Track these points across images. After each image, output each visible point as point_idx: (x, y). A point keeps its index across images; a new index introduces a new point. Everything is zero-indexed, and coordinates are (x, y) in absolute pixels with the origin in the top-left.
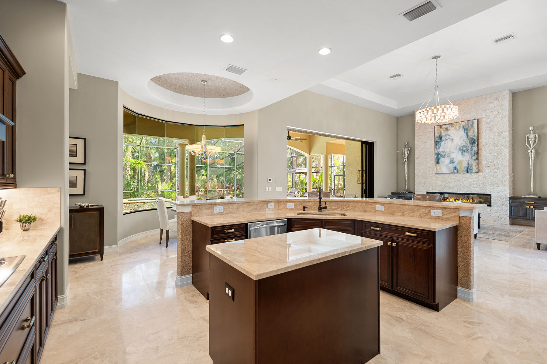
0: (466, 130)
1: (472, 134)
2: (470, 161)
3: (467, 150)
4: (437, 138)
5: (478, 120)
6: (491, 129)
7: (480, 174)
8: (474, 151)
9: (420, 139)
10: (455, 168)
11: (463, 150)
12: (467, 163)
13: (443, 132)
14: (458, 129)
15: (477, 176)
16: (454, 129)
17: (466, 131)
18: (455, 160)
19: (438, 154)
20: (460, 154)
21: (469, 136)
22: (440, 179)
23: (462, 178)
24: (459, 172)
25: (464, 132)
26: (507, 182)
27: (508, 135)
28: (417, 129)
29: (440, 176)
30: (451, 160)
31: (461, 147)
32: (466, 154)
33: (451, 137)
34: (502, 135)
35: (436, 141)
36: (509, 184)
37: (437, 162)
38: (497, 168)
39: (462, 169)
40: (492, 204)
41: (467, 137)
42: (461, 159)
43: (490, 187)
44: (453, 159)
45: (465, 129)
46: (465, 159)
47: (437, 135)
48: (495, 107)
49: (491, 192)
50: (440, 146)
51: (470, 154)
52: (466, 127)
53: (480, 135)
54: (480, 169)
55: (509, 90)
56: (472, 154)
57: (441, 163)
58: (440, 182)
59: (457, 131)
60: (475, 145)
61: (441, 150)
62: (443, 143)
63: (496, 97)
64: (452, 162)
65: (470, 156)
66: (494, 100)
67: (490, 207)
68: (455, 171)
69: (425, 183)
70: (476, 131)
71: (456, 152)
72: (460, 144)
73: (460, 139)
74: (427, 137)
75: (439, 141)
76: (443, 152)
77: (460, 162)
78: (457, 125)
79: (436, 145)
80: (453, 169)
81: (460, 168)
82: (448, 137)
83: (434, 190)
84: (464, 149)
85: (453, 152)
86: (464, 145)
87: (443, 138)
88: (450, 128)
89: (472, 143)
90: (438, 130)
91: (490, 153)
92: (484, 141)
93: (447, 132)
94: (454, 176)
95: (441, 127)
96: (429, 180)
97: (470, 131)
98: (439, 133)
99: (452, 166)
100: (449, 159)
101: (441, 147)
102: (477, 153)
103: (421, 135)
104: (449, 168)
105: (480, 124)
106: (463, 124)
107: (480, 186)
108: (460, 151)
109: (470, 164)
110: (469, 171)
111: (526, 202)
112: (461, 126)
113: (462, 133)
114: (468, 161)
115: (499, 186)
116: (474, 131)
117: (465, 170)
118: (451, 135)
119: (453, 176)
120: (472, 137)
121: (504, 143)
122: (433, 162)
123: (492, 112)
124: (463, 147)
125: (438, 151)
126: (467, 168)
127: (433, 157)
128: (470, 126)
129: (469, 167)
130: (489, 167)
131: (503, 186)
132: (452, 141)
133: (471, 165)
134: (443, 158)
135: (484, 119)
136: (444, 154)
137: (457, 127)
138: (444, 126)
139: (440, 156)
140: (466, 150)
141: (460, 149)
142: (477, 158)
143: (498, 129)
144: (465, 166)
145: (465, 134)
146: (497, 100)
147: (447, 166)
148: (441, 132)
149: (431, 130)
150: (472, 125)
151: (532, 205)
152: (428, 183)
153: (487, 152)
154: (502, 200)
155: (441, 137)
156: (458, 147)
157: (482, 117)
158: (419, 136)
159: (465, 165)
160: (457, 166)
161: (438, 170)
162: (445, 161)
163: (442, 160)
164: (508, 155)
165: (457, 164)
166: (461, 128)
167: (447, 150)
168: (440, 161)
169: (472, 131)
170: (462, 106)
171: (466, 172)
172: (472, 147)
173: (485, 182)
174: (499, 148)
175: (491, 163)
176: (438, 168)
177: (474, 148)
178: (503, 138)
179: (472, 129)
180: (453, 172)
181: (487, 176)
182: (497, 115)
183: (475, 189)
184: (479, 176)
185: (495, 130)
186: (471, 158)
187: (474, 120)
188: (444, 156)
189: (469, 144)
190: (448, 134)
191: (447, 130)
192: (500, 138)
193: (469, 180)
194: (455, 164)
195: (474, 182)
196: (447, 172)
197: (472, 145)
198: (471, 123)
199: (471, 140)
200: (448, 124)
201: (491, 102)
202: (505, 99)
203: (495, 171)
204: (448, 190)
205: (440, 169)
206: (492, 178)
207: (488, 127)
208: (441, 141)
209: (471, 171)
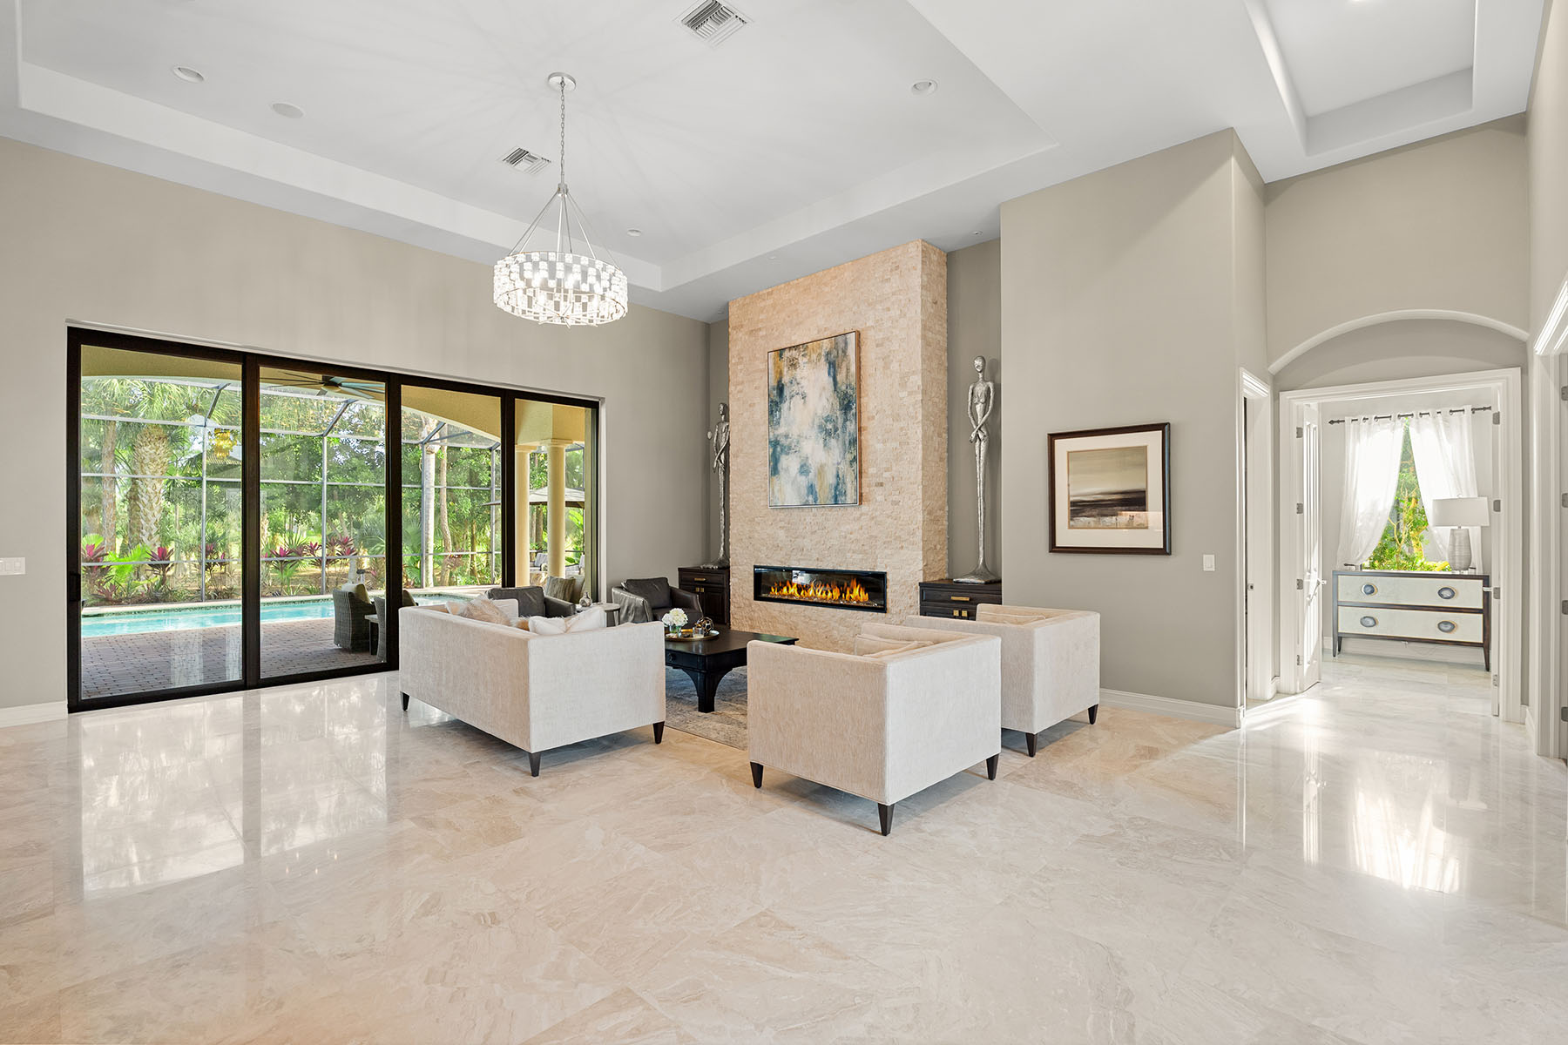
0: (833, 366)
1: (844, 381)
2: (840, 467)
3: (836, 430)
4: (774, 389)
5: (858, 334)
6: (886, 364)
7: (865, 508)
8: (850, 434)
9: (741, 396)
10: (811, 489)
11: (827, 430)
12: (835, 473)
13: (786, 369)
14: (817, 364)
15: (859, 513)
16: (809, 361)
17: (832, 370)
18: (810, 462)
19: (775, 444)
20: (821, 441)
21: (839, 385)
22: (782, 524)
23: (828, 520)
24: (819, 502)
25: (829, 374)
26: (919, 533)
27: (920, 383)
28: (733, 362)
29: (782, 515)
30: (802, 463)
31: (823, 421)
32: (833, 442)
33: (802, 387)
34: (907, 385)
35: (772, 402)
36: (923, 541)
37: (775, 468)
38: (898, 489)
39: (824, 492)
40: (889, 605)
41: (834, 388)
42: (824, 461)
43: (886, 551)
44: (807, 458)
45: (830, 363)
46: (830, 460)
47: (773, 383)
48: (894, 294)
49: (886, 567)
50: (780, 417)
51: (840, 442)
52: (832, 356)
53: (863, 383)
54: (863, 491)
55: (923, 240)
56: (845, 444)
57: (782, 473)
58: (782, 533)
59: (814, 368)
60: (850, 415)
61: (782, 430)
62: (785, 406)
63: (895, 263)
64: (804, 470)
65: (841, 450)
66: (891, 271)
67: (884, 614)
68: (811, 499)
69: (750, 538)
70: (853, 369)
71: (813, 437)
72: (819, 412)
73: (821, 395)
74: (756, 388)
75: (778, 400)
76: (787, 436)
77: (821, 471)
78: (813, 349)
79: (771, 413)
80: (806, 491)
81: (821, 487)
82: (795, 388)
83: (769, 561)
84: (830, 426)
85: (806, 438)
86: (829, 413)
87: (786, 392)
88: (801, 360)
89: (846, 409)
90: (774, 364)
91: (884, 442)
92: (871, 402)
93: (794, 372)
94: (811, 514)
95: (781, 356)
96: (758, 528)
97: (840, 368)
98: (778, 376)
99: (803, 481)
100: (799, 460)
101: (782, 421)
102: (855, 442)
103: (743, 382)
104: (799, 490)
105: (863, 348)
106: (826, 345)
107: (865, 548)
108: (821, 432)
109: (840, 476)
110: (839, 499)
111: (953, 598)
112: (823, 353)
113: (824, 375)
114: (836, 466)
115: (902, 547)
116: (848, 370)
117: (830, 496)
118: (804, 382)
119: (809, 516)
120: (844, 388)
121: (912, 408)
122: (767, 470)
123: (888, 309)
124: (827, 420)
125: (776, 433)
126: (836, 488)
127: (767, 451)
128: (840, 352)
129: (838, 484)
130: (881, 484)
131: (911, 547)
132: (805, 402)
133: (843, 479)
134: (787, 457)
135: (871, 333)
136: (788, 442)
137: (814, 356)
138: (787, 354)
139: (779, 449)
140: (833, 430)
141: (822, 428)
142: (855, 457)
143: (900, 365)
144: (831, 482)
145: (831, 379)
146: (898, 271)
147: (793, 482)
148: (781, 373)
149: (761, 366)
150: (844, 352)
151: (965, 609)
152: (756, 536)
153: (879, 437)
154: (909, 591)
155: (780, 389)
156: (817, 422)
157: (868, 325)
158: (738, 384)
159: (831, 480)
160: (814, 483)
161: (776, 494)
162: (789, 463)
163: (783, 461)
164: (920, 446)
165: (815, 476)
166: (823, 359)
167: (794, 432)
168: (779, 466)
169: (845, 370)
170: (826, 289)
171: (833, 500)
172: (846, 420)
173: (873, 534)
174: (902, 424)
175: (886, 475)
176: (776, 490)
177: (848, 423)
178: (910, 394)
179: (844, 364)
180: (807, 501)
181: (878, 513)
182: (897, 321)
183: (855, 556)
184: (861, 515)
185: (895, 366)
186: (844, 458)
187: (848, 336)
188: (787, 450)
189: (838, 413)
190: (796, 380)
191: (793, 365)
192: (904, 394)
193: (842, 529)
194: (811, 475)
195: (851, 533)
196: (796, 502)
197: (845, 414)
198: (842, 345)
199: (844, 399)
200: (796, 347)
201: (886, 277)
202: (915, 268)
203: (894, 498)
204: (799, 560)
205: (780, 490)
206: (890, 520)
207: (879, 358)
208: (781, 402)
209: (843, 498)
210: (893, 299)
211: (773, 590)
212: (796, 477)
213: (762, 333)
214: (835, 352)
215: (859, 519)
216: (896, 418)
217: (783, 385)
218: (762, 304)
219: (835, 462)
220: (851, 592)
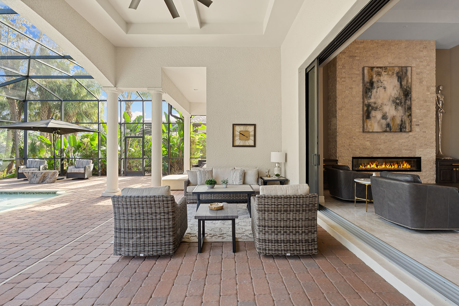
0: (400, 79)
1: (405, 84)
2: (403, 117)
4: (368, 83)
5: (411, 68)
6: (421, 82)
7: (410, 133)
8: (408, 105)
9: (344, 83)
10: (388, 125)
11: (397, 103)
12: (400, 119)
13: (374, 76)
14: (391, 76)
16: (388, 74)
17: (399, 80)
18: (388, 114)
19: (368, 105)
20: (394, 107)
21: (403, 86)
22: (368, 139)
23: (393, 138)
24: (392, 130)
25: (398, 81)
26: (434, 143)
28: (339, 67)
29: (369, 135)
30: (384, 115)
31: (395, 99)
32: (400, 108)
33: (384, 84)
34: (430, 90)
35: (367, 88)
37: (367, 115)
38: (425, 127)
39: (395, 127)
40: (422, 169)
41: (400, 87)
42: (395, 114)
43: (420, 149)
44: (386, 113)
45: (398, 77)
46: (398, 114)
47: (367, 79)
48: (424, 57)
49: (420, 155)
50: (371, 95)
51: (403, 108)
52: (400, 74)
53: (412, 87)
54: (412, 127)
56: (405, 109)
57: (372, 119)
58: (368, 143)
59: (390, 77)
60: (408, 98)
61: (372, 100)
62: (374, 91)
63: (425, 46)
64: (384, 117)
65: (404, 111)
66: (423, 48)
67: (420, 172)
68: (388, 129)
69: (350, 145)
70: (410, 81)
71: (389, 105)
72: (393, 95)
73: (393, 88)
74: (353, 81)
75: (370, 87)
76: (375, 103)
77: (393, 118)
78: (390, 70)
79: (365, 92)
80: (385, 126)
81: (393, 125)
82: (380, 84)
83: (361, 155)
84: (398, 101)
85: (386, 105)
86: (398, 96)
87: (375, 85)
88: (383, 73)
89: (406, 96)
90: (368, 72)
91: (420, 110)
92: (414, 95)
93: (379, 77)
95: (372, 70)
96: (355, 141)
97: (404, 80)
98: (370, 78)
99: (384, 122)
100: (381, 113)
101: (372, 97)
102: (410, 108)
103: (345, 77)
104: (381, 125)
105: (413, 74)
106: (397, 69)
107: (411, 148)
108: (394, 103)
109: (403, 121)
110: (402, 129)
111: (453, 164)
112: (395, 72)
113: (395, 81)
114: (401, 117)
115: (427, 148)
116: (407, 81)
117: (398, 128)
118: (385, 82)
119: (384, 136)
120: (405, 87)
121: (431, 99)
123: (422, 62)
124: (397, 98)
125: (369, 101)
126: (401, 125)
127: (362, 109)
128: (404, 73)
129: (402, 124)
130: (418, 125)
131: (431, 148)
132: (385, 90)
133: (405, 122)
134: (375, 112)
135: (415, 69)
136: (376, 105)
137: (390, 73)
138: (375, 69)
139: (370, 108)
140: (400, 103)
141: (394, 102)
142: (410, 114)
143: (427, 83)
144: (398, 123)
145: (399, 83)
146: (426, 49)
147: (378, 122)
148: (372, 77)
149: (358, 72)
151: (458, 168)
152: (354, 144)
153: (417, 108)
155: (372, 83)
156: (391, 99)
157: (414, 65)
158: (343, 78)
159: (398, 121)
160: (389, 123)
161: (369, 127)
162: (377, 115)
163: (373, 113)
165: (390, 120)
166: (395, 75)
167: (379, 102)
168: (371, 115)
169: (406, 80)
170: (393, 48)
171: (399, 130)
172: (406, 100)
173: (415, 143)
174: (427, 104)
175: (420, 121)
176: (368, 125)
177: (407, 101)
178: (431, 94)
179: (405, 78)
180: (386, 130)
181: (417, 135)
182: (426, 67)
183: (406, 151)
184: (409, 136)
185: (424, 83)
186: (405, 114)
187: (408, 68)
188: (376, 109)
189: (402, 97)
190: (380, 81)
191: (379, 74)
192: (429, 93)
193: (400, 141)
194: (388, 120)
195: (404, 143)
196: (379, 130)
197: (406, 97)
198: (405, 71)
199: (405, 92)
200: (381, 68)
201: (421, 50)
202: (433, 50)
203: (424, 130)
204: (377, 154)
205: (371, 125)
206: (422, 138)
207: (418, 79)
208: (372, 89)
209: (404, 129)
210: (424, 58)
211: (361, 166)
212: (380, 121)
213: (357, 58)
214: (401, 73)
215: (408, 137)
216: (425, 101)
217: (373, 82)
218: (357, 46)
219: (401, 115)
220: (403, 165)
